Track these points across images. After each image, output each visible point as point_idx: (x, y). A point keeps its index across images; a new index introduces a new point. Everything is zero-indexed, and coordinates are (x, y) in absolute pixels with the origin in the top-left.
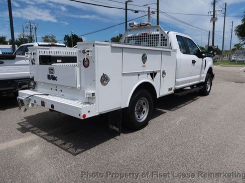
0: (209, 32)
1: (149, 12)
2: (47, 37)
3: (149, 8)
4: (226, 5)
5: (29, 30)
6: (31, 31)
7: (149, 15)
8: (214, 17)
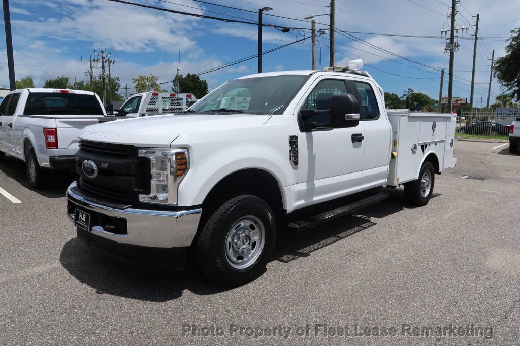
0: (443, 71)
1: (313, 31)
2: (142, 78)
3: (314, 23)
4: (478, 19)
5: (100, 64)
6: (103, 67)
7: (313, 37)
8: (452, 42)
